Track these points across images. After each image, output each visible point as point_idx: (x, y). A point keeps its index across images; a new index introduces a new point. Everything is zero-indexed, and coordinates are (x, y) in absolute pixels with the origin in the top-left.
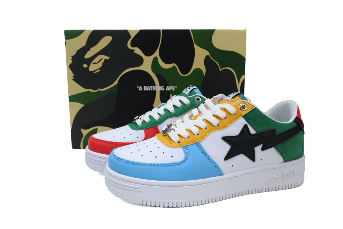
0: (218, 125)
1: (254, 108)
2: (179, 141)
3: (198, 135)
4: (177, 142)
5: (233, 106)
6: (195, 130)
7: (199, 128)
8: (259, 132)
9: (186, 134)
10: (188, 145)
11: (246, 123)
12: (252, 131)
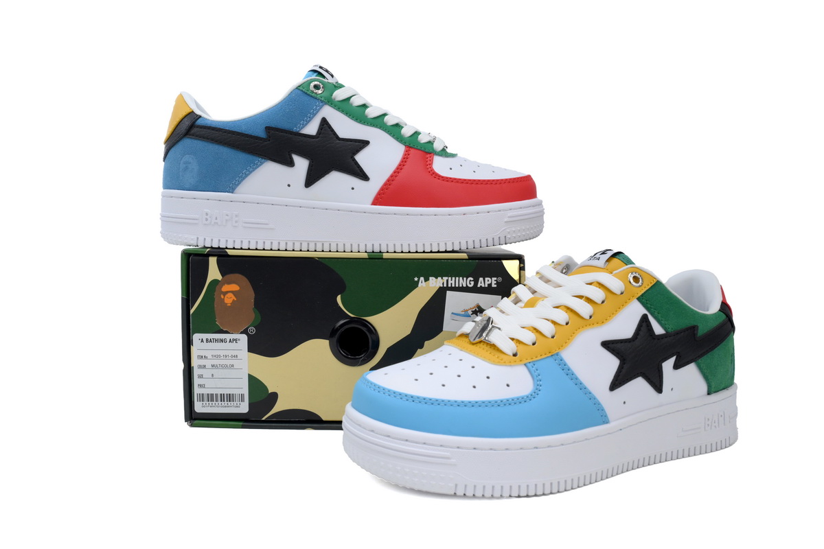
0: (591, 317)
1: (655, 281)
2: (514, 353)
3: (553, 337)
4: (512, 355)
5: (617, 276)
6: (548, 329)
7: (554, 323)
8: (670, 330)
9: (528, 337)
10: (537, 359)
11: (645, 312)
12: (658, 330)
